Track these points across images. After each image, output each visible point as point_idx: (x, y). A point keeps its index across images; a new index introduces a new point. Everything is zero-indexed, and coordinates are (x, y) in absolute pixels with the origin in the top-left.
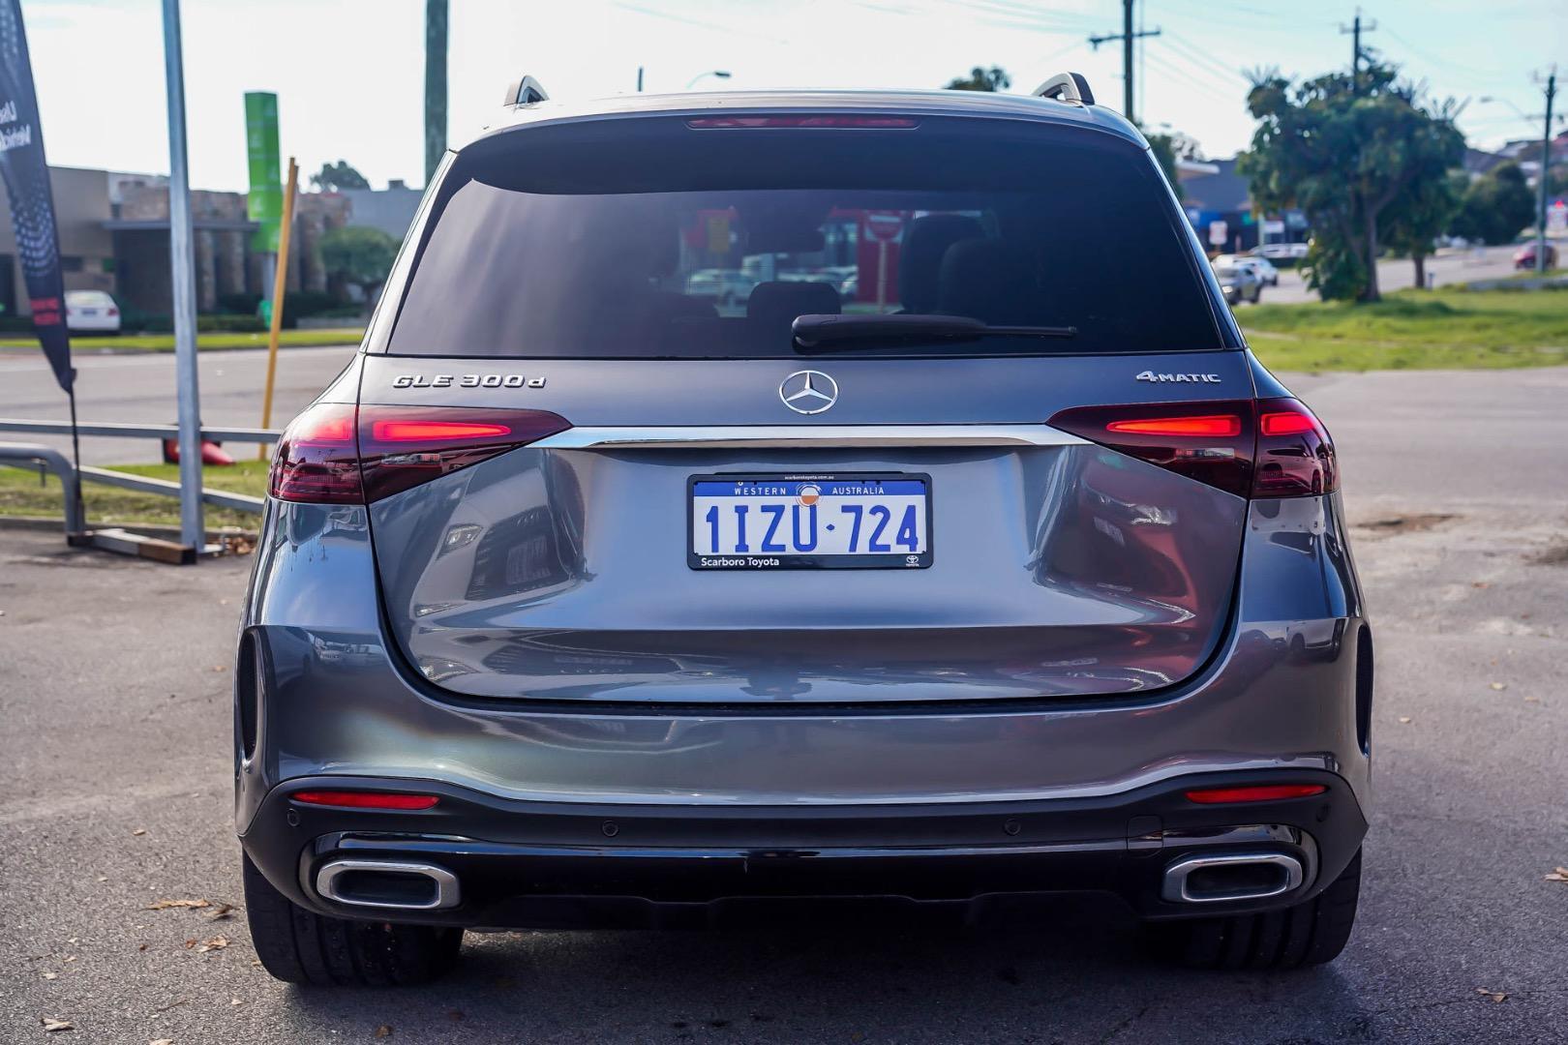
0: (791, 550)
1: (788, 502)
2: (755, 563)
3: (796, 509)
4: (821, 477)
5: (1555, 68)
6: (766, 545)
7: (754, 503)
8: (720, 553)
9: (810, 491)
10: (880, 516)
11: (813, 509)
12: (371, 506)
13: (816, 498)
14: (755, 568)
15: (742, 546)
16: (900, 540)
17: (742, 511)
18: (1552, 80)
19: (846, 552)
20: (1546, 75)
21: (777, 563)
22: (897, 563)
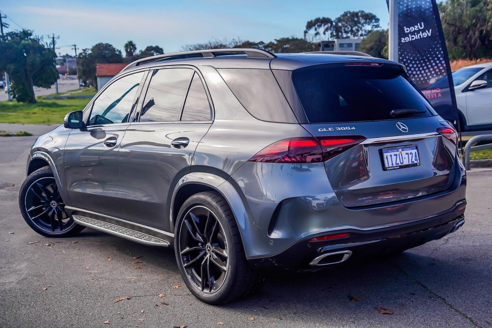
0: (400, 164)
1: (397, 153)
2: (395, 168)
3: (399, 154)
4: (402, 147)
5: (54, 35)
6: (396, 164)
7: (393, 154)
8: (390, 166)
9: (400, 150)
10: (411, 155)
11: (401, 154)
12: (325, 162)
13: (401, 152)
14: (395, 169)
15: (392, 164)
16: (416, 160)
17: (391, 156)
18: (53, 38)
19: (408, 164)
20: (52, 36)
21: (399, 167)
22: (415, 165)
